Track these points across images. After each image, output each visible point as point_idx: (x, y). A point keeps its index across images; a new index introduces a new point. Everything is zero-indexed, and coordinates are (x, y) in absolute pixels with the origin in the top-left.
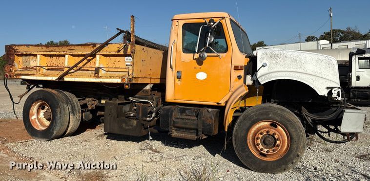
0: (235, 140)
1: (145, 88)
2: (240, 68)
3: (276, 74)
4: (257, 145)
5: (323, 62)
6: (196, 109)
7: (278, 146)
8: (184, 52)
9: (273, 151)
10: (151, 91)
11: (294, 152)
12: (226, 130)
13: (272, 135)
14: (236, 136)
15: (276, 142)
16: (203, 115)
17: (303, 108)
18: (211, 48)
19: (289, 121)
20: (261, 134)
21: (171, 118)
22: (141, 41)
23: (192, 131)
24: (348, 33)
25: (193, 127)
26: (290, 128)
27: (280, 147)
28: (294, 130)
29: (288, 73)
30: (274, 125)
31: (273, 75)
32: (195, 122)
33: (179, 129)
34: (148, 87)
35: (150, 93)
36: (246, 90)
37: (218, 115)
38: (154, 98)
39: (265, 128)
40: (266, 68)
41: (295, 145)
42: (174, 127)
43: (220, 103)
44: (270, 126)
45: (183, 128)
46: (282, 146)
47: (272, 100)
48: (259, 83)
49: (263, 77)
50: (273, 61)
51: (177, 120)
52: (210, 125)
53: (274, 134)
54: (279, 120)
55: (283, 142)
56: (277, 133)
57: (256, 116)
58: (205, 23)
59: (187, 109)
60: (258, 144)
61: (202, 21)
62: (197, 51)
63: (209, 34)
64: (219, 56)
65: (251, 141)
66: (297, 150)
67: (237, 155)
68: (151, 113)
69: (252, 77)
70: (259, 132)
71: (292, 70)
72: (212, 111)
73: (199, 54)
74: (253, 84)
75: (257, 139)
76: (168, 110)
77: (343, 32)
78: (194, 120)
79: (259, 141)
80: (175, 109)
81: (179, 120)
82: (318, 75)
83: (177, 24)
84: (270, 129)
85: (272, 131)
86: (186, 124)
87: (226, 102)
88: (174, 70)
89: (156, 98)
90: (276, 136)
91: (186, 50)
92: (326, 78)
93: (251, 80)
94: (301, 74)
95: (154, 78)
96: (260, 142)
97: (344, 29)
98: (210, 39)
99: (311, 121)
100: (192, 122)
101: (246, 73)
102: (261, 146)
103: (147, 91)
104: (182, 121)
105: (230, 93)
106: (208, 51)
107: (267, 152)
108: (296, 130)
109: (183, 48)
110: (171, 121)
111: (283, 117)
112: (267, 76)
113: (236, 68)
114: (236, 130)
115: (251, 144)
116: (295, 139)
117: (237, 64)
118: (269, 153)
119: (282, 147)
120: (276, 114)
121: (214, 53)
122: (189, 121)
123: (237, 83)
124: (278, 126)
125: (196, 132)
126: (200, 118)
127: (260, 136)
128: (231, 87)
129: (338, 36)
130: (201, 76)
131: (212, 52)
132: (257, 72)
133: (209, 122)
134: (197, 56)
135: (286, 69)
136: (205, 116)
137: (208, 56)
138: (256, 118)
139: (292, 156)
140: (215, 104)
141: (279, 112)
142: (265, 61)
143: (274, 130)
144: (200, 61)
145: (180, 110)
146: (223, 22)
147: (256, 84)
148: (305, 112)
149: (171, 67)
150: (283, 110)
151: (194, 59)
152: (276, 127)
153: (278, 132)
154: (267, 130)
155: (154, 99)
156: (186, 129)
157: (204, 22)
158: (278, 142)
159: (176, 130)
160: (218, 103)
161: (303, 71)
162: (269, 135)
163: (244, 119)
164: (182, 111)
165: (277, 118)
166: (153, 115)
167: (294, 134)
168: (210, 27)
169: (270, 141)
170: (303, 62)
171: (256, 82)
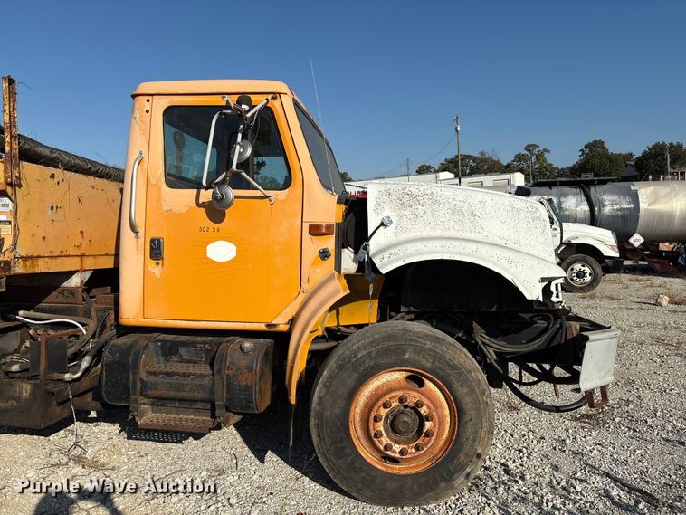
0: (318, 426)
1: (65, 284)
2: (324, 231)
3: (420, 246)
4: (376, 436)
5: (522, 214)
6: (210, 343)
7: (428, 435)
8: (170, 185)
9: (418, 448)
10: (84, 290)
11: (467, 447)
12: (293, 400)
13: (412, 408)
14: (319, 416)
15: (422, 425)
16: (229, 360)
17: (475, 325)
18: (244, 174)
19: (454, 367)
20: (385, 406)
21: (134, 374)
22: (47, 152)
23: (199, 405)
24: (482, 161)
25: (199, 395)
26: (456, 386)
27: (433, 438)
28: (465, 390)
29: (447, 243)
30: (416, 380)
31: (411, 248)
32: (206, 381)
33: (159, 402)
34: (75, 281)
35: (80, 295)
36: (344, 290)
37: (271, 356)
38: (92, 309)
39: (395, 390)
40: (391, 228)
41: (470, 429)
42: (146, 396)
43: (275, 325)
44: (405, 384)
45: (173, 400)
46: (438, 434)
47: (403, 309)
48: (375, 270)
49: (386, 255)
50: (407, 212)
51: (152, 379)
52: (247, 388)
53: (419, 404)
54: (428, 365)
55: (442, 424)
56: (426, 401)
57: (371, 358)
58: (228, 107)
59: (184, 344)
60: (378, 435)
61: (220, 101)
62: (204, 183)
63: (240, 135)
64: (267, 197)
65: (358, 424)
66: (474, 440)
67: (324, 465)
68: (78, 356)
69: (356, 253)
70: (381, 402)
71: (452, 233)
72: (253, 350)
73: (211, 191)
74: (358, 271)
75: (376, 420)
76: (126, 351)
77: (474, 159)
78: (203, 376)
79: (380, 426)
80: (147, 346)
81: (159, 379)
82: (512, 246)
83: (147, 106)
84: (406, 393)
85: (413, 397)
86: (179, 388)
87: (292, 322)
88: (141, 234)
89: (98, 311)
90: (424, 411)
91: (176, 180)
92: (531, 252)
93: (354, 261)
94: (479, 246)
95: (95, 256)
96: (382, 429)
97: (476, 154)
98: (242, 150)
99: (495, 357)
100: (197, 382)
101: (341, 245)
102: (385, 440)
103: (72, 291)
104: (168, 380)
105: (302, 297)
106: (238, 183)
107: (402, 452)
108: (472, 390)
109: (167, 174)
110: (134, 383)
111: (437, 357)
112: (394, 250)
113: (315, 230)
114: (321, 398)
115: (360, 431)
116: (471, 413)
117: (317, 220)
118: (408, 456)
119: (439, 436)
120: (421, 351)
121: (256, 189)
122: (189, 380)
123: (318, 270)
124: (427, 382)
125: (209, 407)
126: (219, 372)
127: (384, 412)
128: (304, 280)
129: (467, 167)
130: (222, 251)
131: (249, 186)
132: (368, 239)
133: (246, 379)
134: (206, 195)
135: (438, 233)
136: (231, 363)
137: (236, 197)
138: (372, 363)
139: (462, 456)
140: (262, 327)
141: (429, 345)
142: (387, 212)
143: (416, 394)
144: (216, 211)
145: (162, 347)
146: (276, 105)
147: (367, 271)
148: (480, 336)
149: (133, 228)
150: (437, 339)
151: (199, 205)
152: (421, 384)
153: (429, 399)
154: (400, 394)
155: (93, 314)
156: (182, 400)
157: (224, 104)
158: (428, 425)
159: (152, 404)
160: (268, 325)
161: (479, 237)
162: (406, 406)
163: (341, 367)
164: (169, 351)
165: (424, 362)
166: (85, 364)
167: (467, 402)
168: (240, 116)
169: (408, 423)
170: (478, 213)
171: (367, 266)
